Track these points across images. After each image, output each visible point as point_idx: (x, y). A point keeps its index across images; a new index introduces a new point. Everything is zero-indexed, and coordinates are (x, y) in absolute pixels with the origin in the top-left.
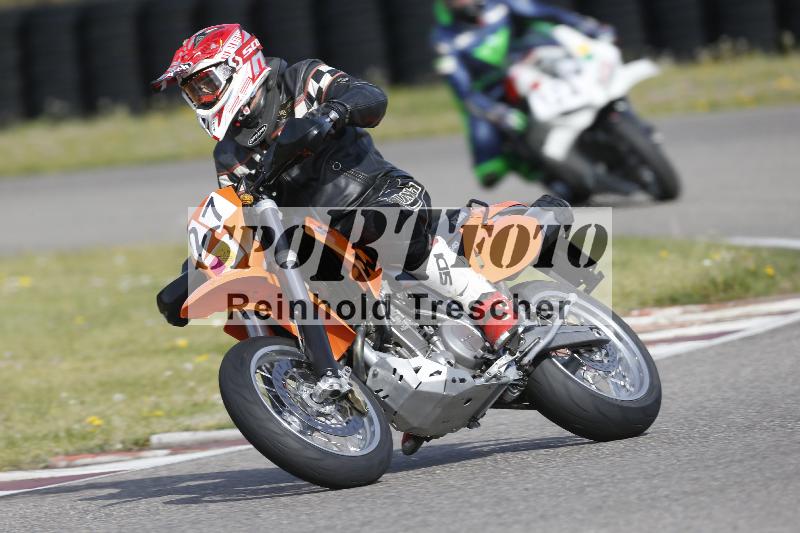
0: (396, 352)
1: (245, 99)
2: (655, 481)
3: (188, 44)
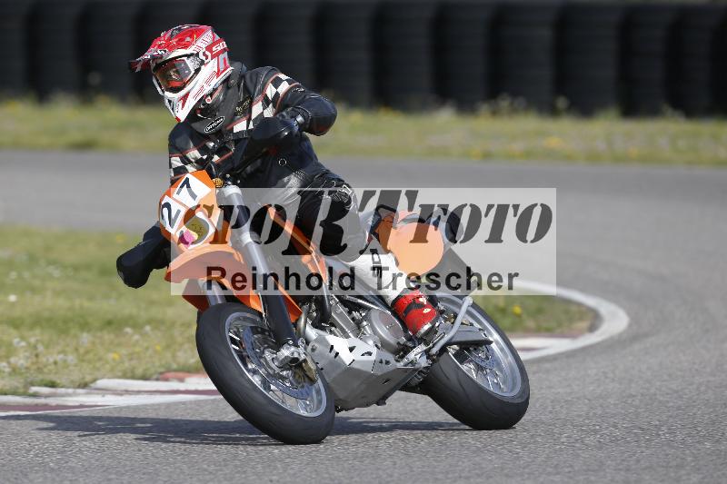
0: (332, 331)
1: (208, 89)
3: (165, 35)
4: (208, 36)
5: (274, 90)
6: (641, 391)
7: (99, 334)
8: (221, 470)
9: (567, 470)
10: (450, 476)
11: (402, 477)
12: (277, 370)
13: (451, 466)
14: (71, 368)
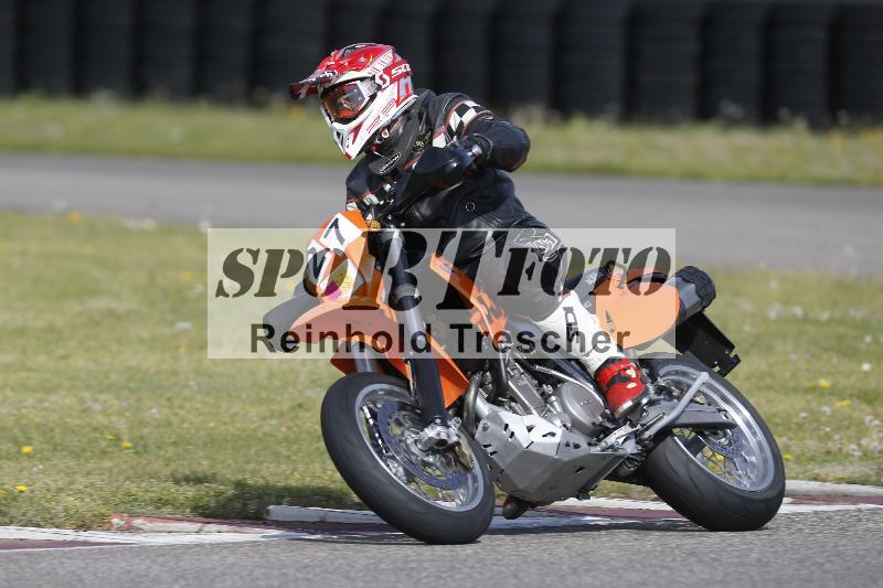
0: (510, 407)
1: (385, 120)
3: (336, 54)
4: (387, 57)
5: (458, 119)
12: (421, 456)
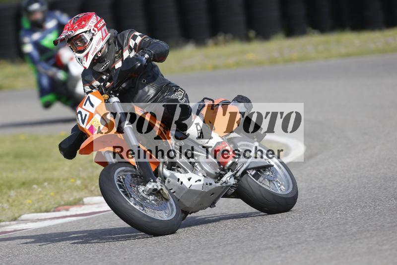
0: (178, 171)
2: (189, 254)
6: (318, 185)
7: (19, 190)
8: (97, 256)
9: (284, 233)
10: (221, 244)
11: (196, 248)
13: (221, 238)
14: (7, 210)
